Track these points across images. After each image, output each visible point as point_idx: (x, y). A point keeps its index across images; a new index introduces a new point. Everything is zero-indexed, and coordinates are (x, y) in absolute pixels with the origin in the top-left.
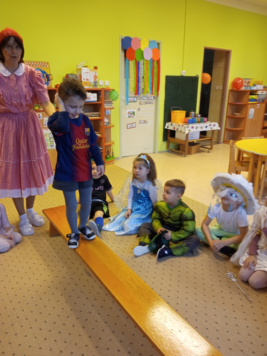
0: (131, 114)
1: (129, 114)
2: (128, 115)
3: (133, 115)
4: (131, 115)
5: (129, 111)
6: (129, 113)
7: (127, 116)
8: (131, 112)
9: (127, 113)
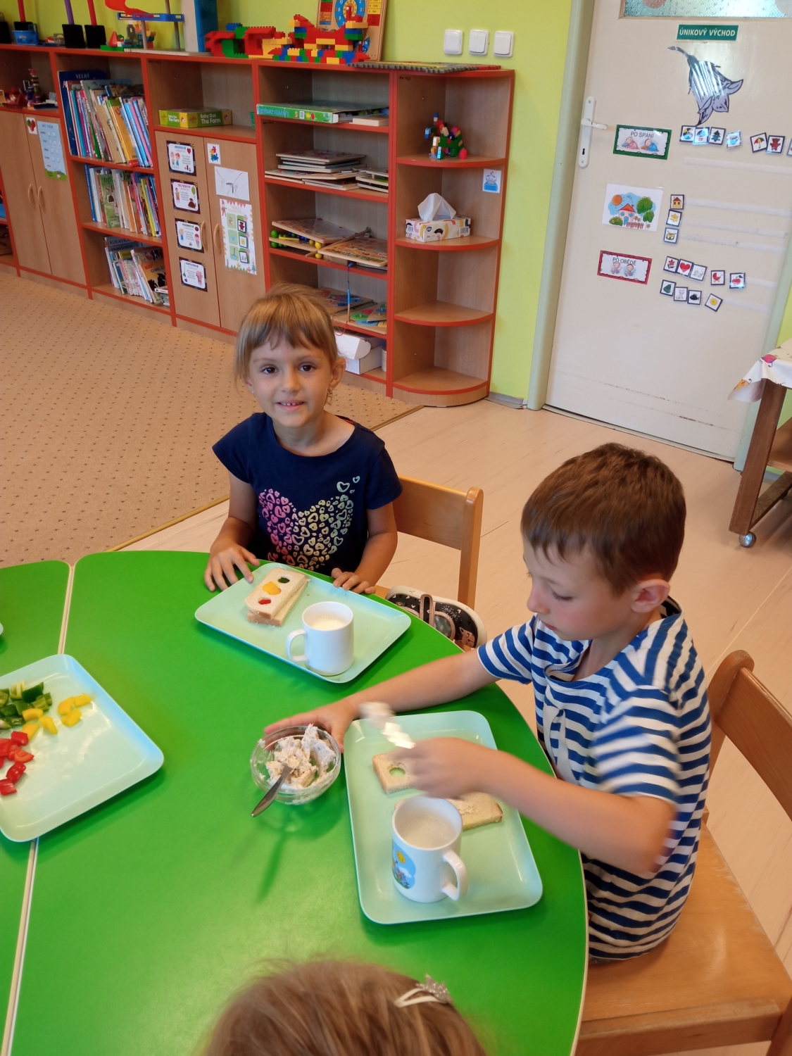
0: (628, 208)
1: (620, 207)
2: (612, 213)
3: (636, 218)
4: (627, 213)
5: (623, 190)
6: (618, 199)
7: (607, 216)
8: (629, 196)
9: (609, 199)
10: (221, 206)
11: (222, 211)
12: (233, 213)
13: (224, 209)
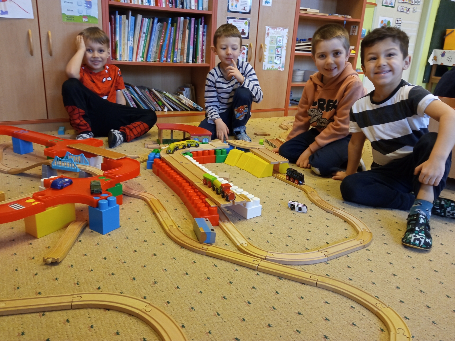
9: (380, 21)
10: (267, 32)
11: (266, 35)
12: (275, 35)
13: (268, 34)
